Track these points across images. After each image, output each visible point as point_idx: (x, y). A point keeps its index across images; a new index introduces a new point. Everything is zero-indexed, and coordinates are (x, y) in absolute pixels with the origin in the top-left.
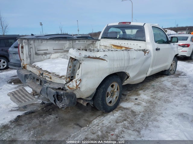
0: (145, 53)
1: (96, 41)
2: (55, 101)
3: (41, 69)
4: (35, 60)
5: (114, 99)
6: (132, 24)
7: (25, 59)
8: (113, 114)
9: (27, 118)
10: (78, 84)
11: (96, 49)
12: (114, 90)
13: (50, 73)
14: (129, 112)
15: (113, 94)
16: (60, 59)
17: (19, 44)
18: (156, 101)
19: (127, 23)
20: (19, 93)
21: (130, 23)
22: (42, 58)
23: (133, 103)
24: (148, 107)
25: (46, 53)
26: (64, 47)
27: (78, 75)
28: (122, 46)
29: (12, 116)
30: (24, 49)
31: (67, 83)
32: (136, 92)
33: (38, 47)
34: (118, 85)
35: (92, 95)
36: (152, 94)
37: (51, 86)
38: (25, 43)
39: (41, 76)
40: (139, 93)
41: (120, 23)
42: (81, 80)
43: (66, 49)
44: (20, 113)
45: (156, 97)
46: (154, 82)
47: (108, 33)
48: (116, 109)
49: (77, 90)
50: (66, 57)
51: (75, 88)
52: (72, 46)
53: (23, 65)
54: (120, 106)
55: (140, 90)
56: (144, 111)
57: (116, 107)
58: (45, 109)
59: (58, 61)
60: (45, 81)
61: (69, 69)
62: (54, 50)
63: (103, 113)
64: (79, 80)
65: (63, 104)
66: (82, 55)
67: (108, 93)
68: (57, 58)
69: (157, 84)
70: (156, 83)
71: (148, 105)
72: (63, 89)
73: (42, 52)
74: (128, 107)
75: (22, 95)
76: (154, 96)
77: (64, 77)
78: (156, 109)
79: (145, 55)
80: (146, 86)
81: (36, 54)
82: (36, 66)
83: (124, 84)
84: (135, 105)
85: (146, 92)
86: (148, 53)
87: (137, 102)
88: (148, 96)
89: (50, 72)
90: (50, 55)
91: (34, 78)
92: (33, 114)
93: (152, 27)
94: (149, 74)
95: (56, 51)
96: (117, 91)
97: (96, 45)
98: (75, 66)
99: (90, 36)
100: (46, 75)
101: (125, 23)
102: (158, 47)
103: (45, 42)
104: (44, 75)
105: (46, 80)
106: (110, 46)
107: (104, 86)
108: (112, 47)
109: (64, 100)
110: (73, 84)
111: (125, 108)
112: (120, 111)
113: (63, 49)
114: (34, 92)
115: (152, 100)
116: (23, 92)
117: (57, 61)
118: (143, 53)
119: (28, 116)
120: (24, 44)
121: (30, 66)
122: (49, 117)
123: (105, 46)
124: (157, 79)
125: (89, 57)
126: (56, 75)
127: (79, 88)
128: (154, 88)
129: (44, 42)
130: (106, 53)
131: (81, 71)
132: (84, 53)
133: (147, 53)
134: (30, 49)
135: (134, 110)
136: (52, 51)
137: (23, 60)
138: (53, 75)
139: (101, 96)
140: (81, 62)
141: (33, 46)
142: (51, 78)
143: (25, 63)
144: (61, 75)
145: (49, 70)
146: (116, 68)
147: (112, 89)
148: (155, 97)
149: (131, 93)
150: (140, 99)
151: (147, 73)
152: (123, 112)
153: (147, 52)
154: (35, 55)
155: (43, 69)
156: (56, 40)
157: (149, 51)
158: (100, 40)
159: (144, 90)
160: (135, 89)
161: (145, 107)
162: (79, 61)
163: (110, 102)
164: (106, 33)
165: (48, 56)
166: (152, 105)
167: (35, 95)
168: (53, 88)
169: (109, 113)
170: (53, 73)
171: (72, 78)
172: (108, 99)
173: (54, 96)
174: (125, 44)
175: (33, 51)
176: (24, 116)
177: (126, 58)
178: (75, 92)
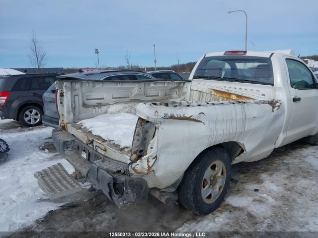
0: (274, 108)
1: (184, 83)
2: (110, 193)
3: (90, 132)
4: (82, 116)
5: (216, 190)
6: (249, 54)
7: (65, 115)
8: (215, 218)
9: (64, 217)
10: (150, 164)
11: (184, 103)
12: (216, 174)
13: (104, 141)
14: (244, 216)
15: (213, 182)
16: (123, 114)
17: (57, 90)
18: (294, 196)
19: (240, 53)
20: (53, 173)
21: (245, 52)
22: (94, 112)
23: (251, 199)
24: (280, 207)
25: (101, 103)
26: (130, 93)
27: (152, 148)
28: (230, 92)
29: (41, 210)
30: (65, 98)
31: (133, 162)
32: (256, 175)
33: (87, 94)
34: (224, 166)
35: (176, 183)
36: (287, 182)
37: (106, 165)
38: (66, 87)
39: (91, 145)
40: (261, 178)
41: (226, 53)
42: (156, 157)
43: (134, 96)
44: (53, 207)
45: (295, 188)
46: (289, 158)
47: (205, 69)
48: (220, 209)
49: (149, 175)
50: (133, 111)
51: (146, 172)
52: (143, 92)
53: (63, 125)
54: (226, 203)
55: (262, 173)
56: (271, 216)
57: (218, 204)
58: (94, 200)
59: (120, 117)
60: (96, 155)
61: (137, 138)
62: (113, 98)
63: (196, 215)
64: (153, 157)
65: (125, 202)
66: (160, 114)
67: (205, 179)
68: (119, 112)
69: (296, 161)
70: (292, 160)
71: (280, 203)
72: (124, 174)
73: (94, 102)
74: (241, 206)
75: (57, 177)
76: (290, 185)
77: (129, 149)
78: (295, 213)
79: (273, 111)
80: (274, 165)
81: (84, 105)
82: (82, 127)
83: (234, 162)
84: (254, 203)
85: (275, 177)
86: (279, 106)
87: (258, 196)
88: (278, 184)
89: (104, 138)
90: (107, 107)
91: (78, 148)
92: (74, 210)
93: (286, 59)
94: (279, 144)
95: (117, 101)
96: (222, 177)
97: (184, 90)
98: (147, 132)
99: (173, 71)
100: (98, 145)
101: (236, 52)
102: (297, 96)
103: (99, 86)
104: (95, 144)
105: (98, 152)
106: (208, 91)
107: (198, 168)
108: (213, 93)
109: (127, 193)
110: (142, 165)
111: (235, 208)
112: (226, 213)
113: (129, 97)
114: (77, 173)
115: (287, 193)
116: (59, 172)
117: (118, 117)
118: (270, 107)
119: (65, 213)
120: (64, 90)
121: (73, 126)
122: (101, 217)
123: (200, 92)
124: (293, 152)
125: (172, 117)
126: (114, 144)
127: (153, 171)
128: (289, 169)
129: (97, 86)
130: (202, 109)
131: (156, 141)
132: (163, 111)
133: (278, 108)
134: (74, 97)
135: (252, 213)
136: (111, 101)
137: (63, 115)
138: (110, 145)
139: (192, 186)
140: (157, 127)
141: (79, 92)
142: (105, 150)
143: (66, 121)
144: (122, 145)
145: (103, 136)
146: (220, 135)
147: (213, 173)
148: (292, 188)
149: (246, 178)
150: (263, 191)
151: (275, 143)
152: (233, 215)
153: (278, 104)
154: (82, 108)
155: (94, 133)
156: (118, 82)
157: (281, 103)
158: (191, 81)
159: (270, 172)
160: (253, 170)
161: (274, 207)
162: (154, 124)
163: (209, 197)
164: (202, 69)
165: (104, 108)
166: (288, 204)
167: (78, 177)
168: (108, 171)
169: (207, 216)
170: (110, 141)
171: (140, 154)
172: (205, 192)
173: (109, 184)
174: (235, 88)
175: (79, 101)
176: (60, 212)
177: (240, 116)
178: (146, 178)
